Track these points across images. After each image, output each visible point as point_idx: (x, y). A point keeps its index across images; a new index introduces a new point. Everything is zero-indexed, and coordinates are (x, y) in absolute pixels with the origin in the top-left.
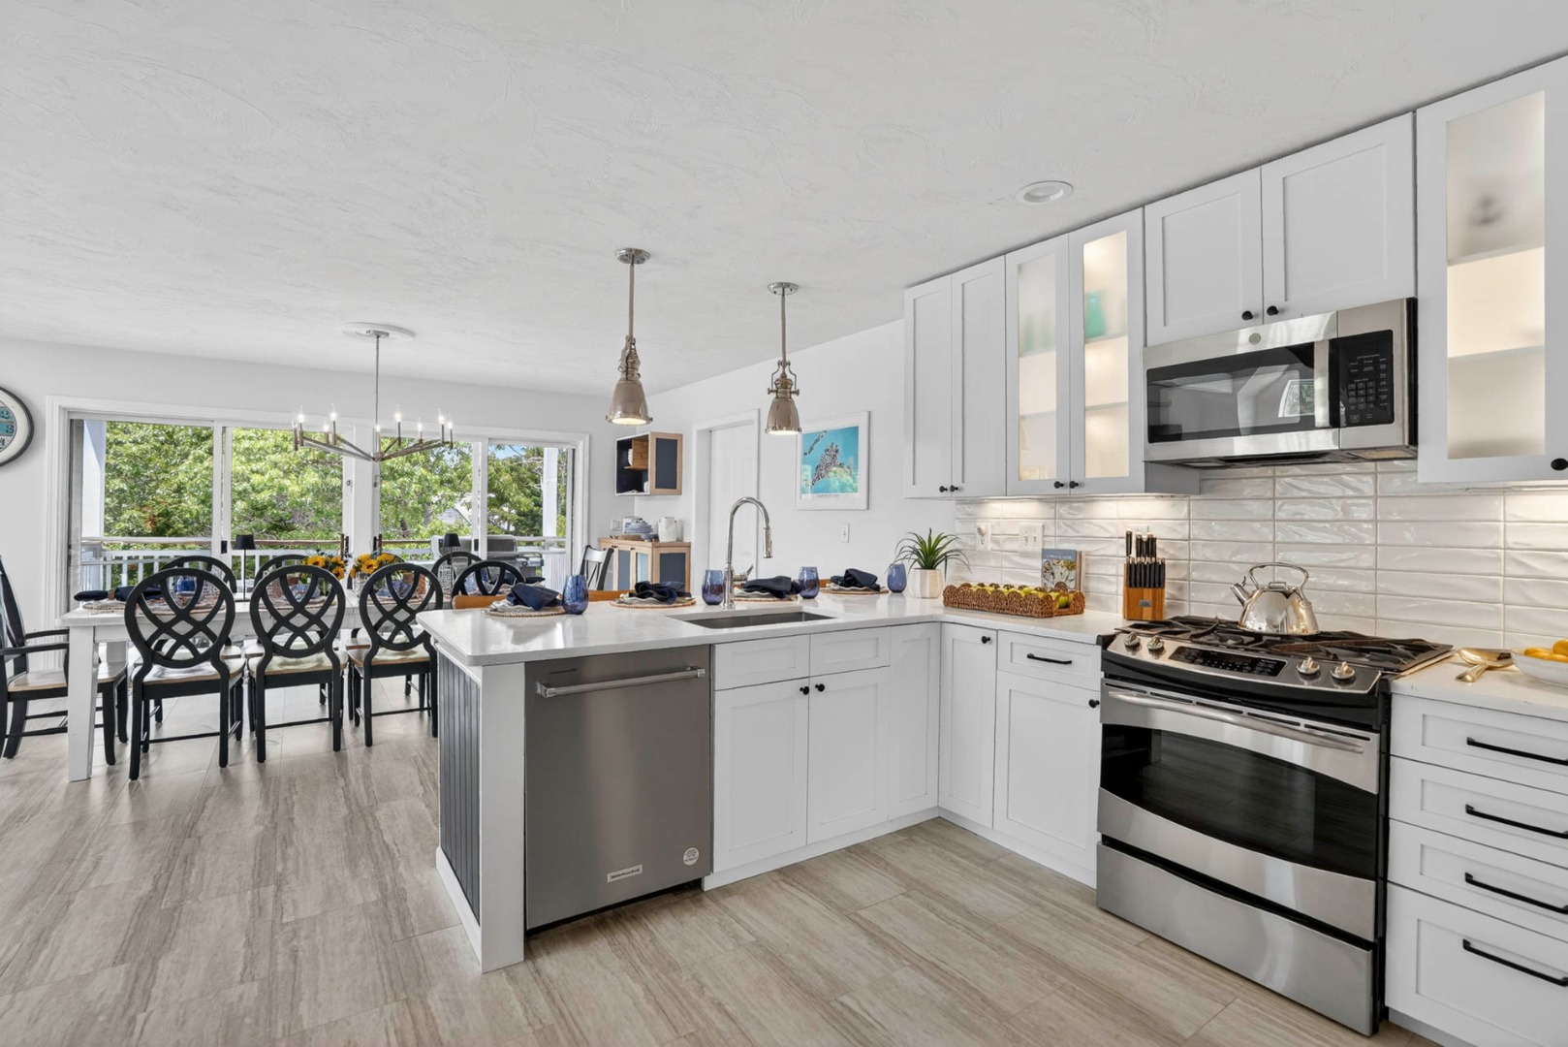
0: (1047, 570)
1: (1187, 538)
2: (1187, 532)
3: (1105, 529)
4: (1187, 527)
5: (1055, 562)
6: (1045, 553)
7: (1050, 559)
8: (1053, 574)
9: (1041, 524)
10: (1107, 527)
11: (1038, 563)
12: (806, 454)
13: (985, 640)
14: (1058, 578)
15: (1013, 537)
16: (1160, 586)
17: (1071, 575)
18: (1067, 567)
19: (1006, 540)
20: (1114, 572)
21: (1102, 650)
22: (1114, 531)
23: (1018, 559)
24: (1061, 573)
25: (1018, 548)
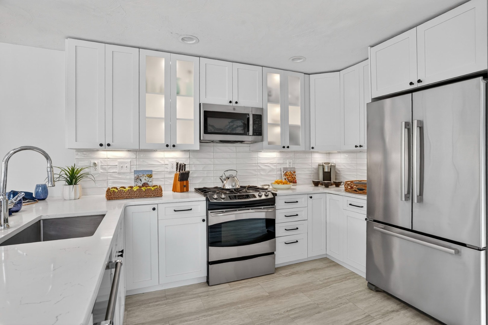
0: (137, 179)
1: (189, 164)
2: (189, 162)
3: (159, 162)
4: (189, 160)
5: (141, 175)
6: (135, 172)
7: (138, 174)
8: (141, 180)
9: (130, 160)
11: (133, 176)
13: (154, 209)
14: (144, 181)
15: (115, 167)
16: (187, 180)
17: (150, 180)
18: (149, 177)
19: (110, 168)
20: (163, 177)
21: (208, 202)
22: (163, 162)
23: (117, 176)
24: (145, 180)
25: (117, 171)
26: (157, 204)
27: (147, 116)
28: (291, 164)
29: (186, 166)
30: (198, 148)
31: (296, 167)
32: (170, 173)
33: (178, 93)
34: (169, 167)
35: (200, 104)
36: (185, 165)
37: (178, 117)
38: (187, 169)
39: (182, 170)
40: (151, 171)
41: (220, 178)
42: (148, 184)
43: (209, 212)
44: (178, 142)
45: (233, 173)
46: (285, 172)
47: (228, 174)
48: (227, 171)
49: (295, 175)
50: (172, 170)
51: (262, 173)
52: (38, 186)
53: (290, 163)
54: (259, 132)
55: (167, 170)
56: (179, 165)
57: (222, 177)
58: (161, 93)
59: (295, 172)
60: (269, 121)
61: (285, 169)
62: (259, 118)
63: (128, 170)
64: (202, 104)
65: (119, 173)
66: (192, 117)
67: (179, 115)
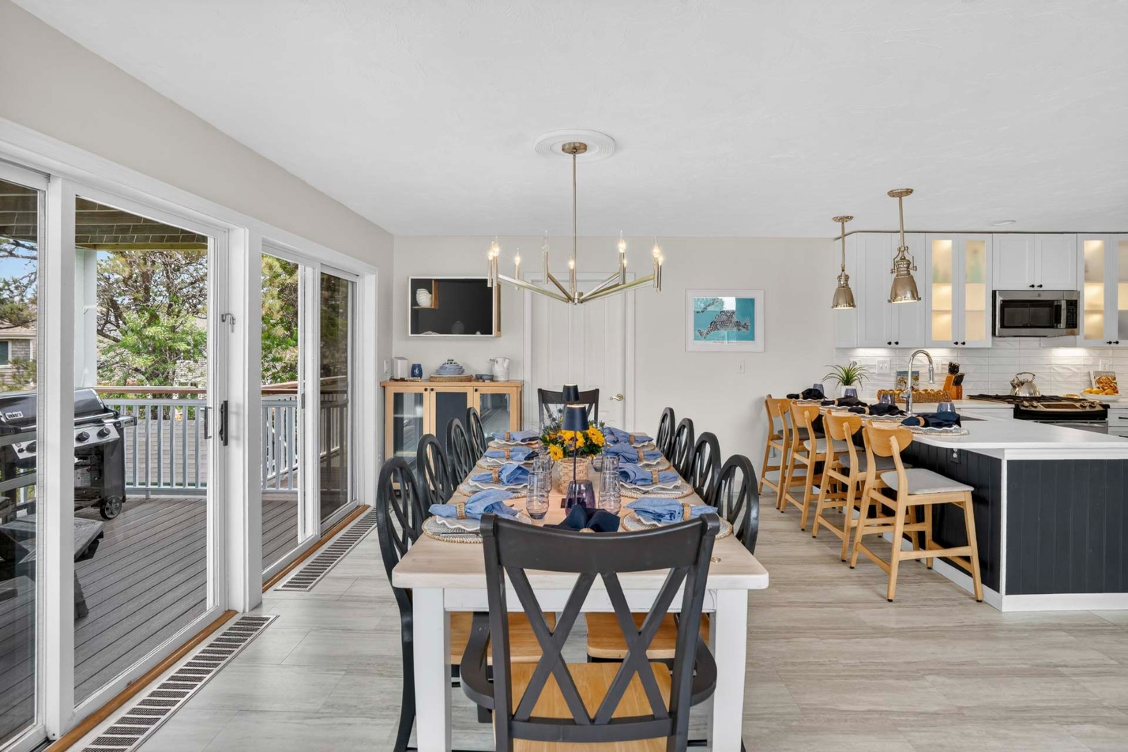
6: (899, 373)
7: (901, 376)
9: (889, 360)
12: (698, 312)
15: (874, 367)
16: (961, 384)
17: (917, 383)
19: (868, 368)
23: (877, 377)
25: (878, 372)
27: (933, 309)
28: (1107, 366)
29: (961, 368)
30: (990, 345)
31: (1116, 372)
33: (966, 280)
34: (939, 368)
35: (994, 293)
36: (960, 366)
37: (966, 309)
38: (962, 371)
39: (956, 372)
45: (1030, 378)
46: (1097, 378)
47: (1022, 378)
48: (1021, 374)
49: (1116, 383)
50: (942, 371)
51: (1058, 378)
53: (1105, 365)
54: (1073, 324)
56: (952, 367)
57: (1014, 381)
58: (948, 281)
59: (1115, 379)
60: (1086, 308)
61: (1097, 373)
62: (1073, 305)
63: (887, 371)
64: (997, 292)
65: (879, 375)
66: (983, 308)
67: (968, 307)
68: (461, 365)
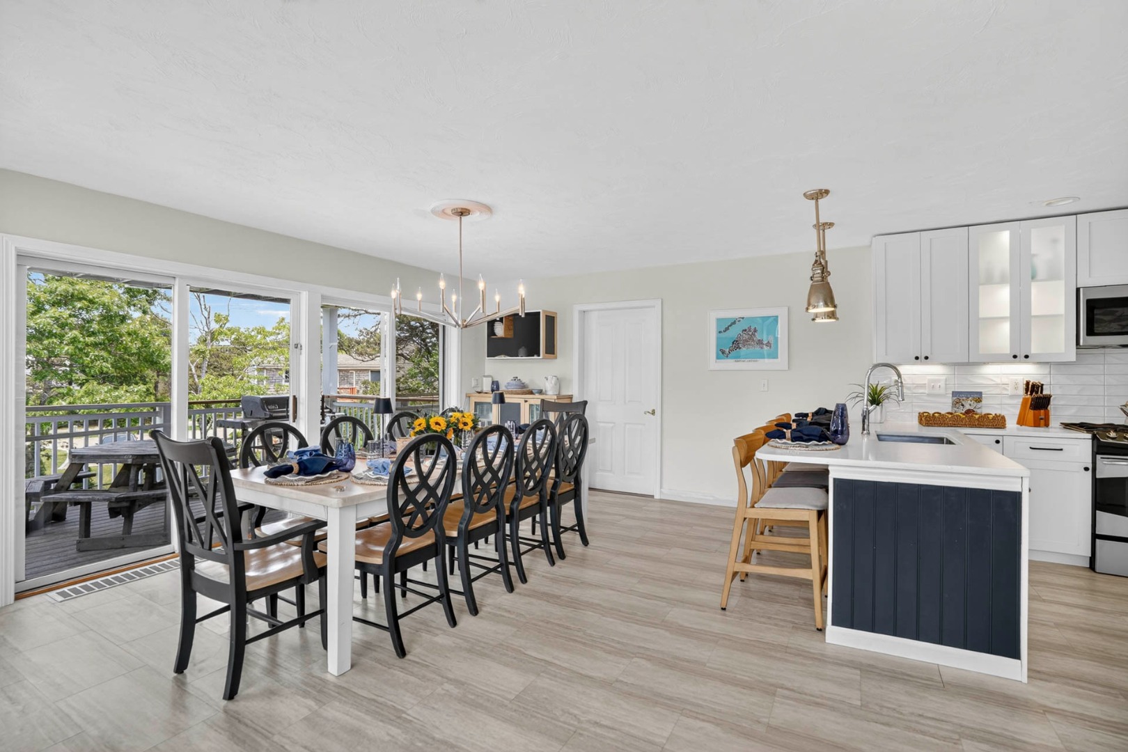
0: (957, 403)
1: (1050, 383)
2: (1050, 381)
3: (992, 380)
4: (1049, 378)
5: (964, 398)
6: (954, 394)
7: (958, 397)
8: (963, 405)
9: (945, 378)
10: (994, 379)
11: (950, 400)
12: (720, 332)
13: (997, 442)
14: (967, 407)
15: (923, 386)
16: (1047, 408)
17: (979, 405)
18: (976, 401)
19: (915, 387)
20: (999, 403)
21: (1095, 441)
22: (998, 381)
23: (926, 398)
24: (970, 405)
25: (927, 392)
26: (1003, 436)
27: (982, 316)
29: (1044, 387)
30: (1073, 358)
32: (1012, 397)
33: (1033, 278)
34: (1009, 389)
35: (1078, 290)
36: (1042, 385)
37: (1034, 313)
38: (1045, 392)
39: (1037, 393)
40: (981, 393)
41: (1122, 409)
42: (974, 411)
43: (1099, 457)
44: (1034, 350)
50: (1015, 392)
52: (838, 405)
55: (1006, 392)
56: (1030, 386)
57: (1125, 406)
58: (1002, 281)
63: (942, 391)
64: (1081, 290)
65: (929, 395)
66: (1061, 311)
67: (1035, 311)
68: (523, 382)
